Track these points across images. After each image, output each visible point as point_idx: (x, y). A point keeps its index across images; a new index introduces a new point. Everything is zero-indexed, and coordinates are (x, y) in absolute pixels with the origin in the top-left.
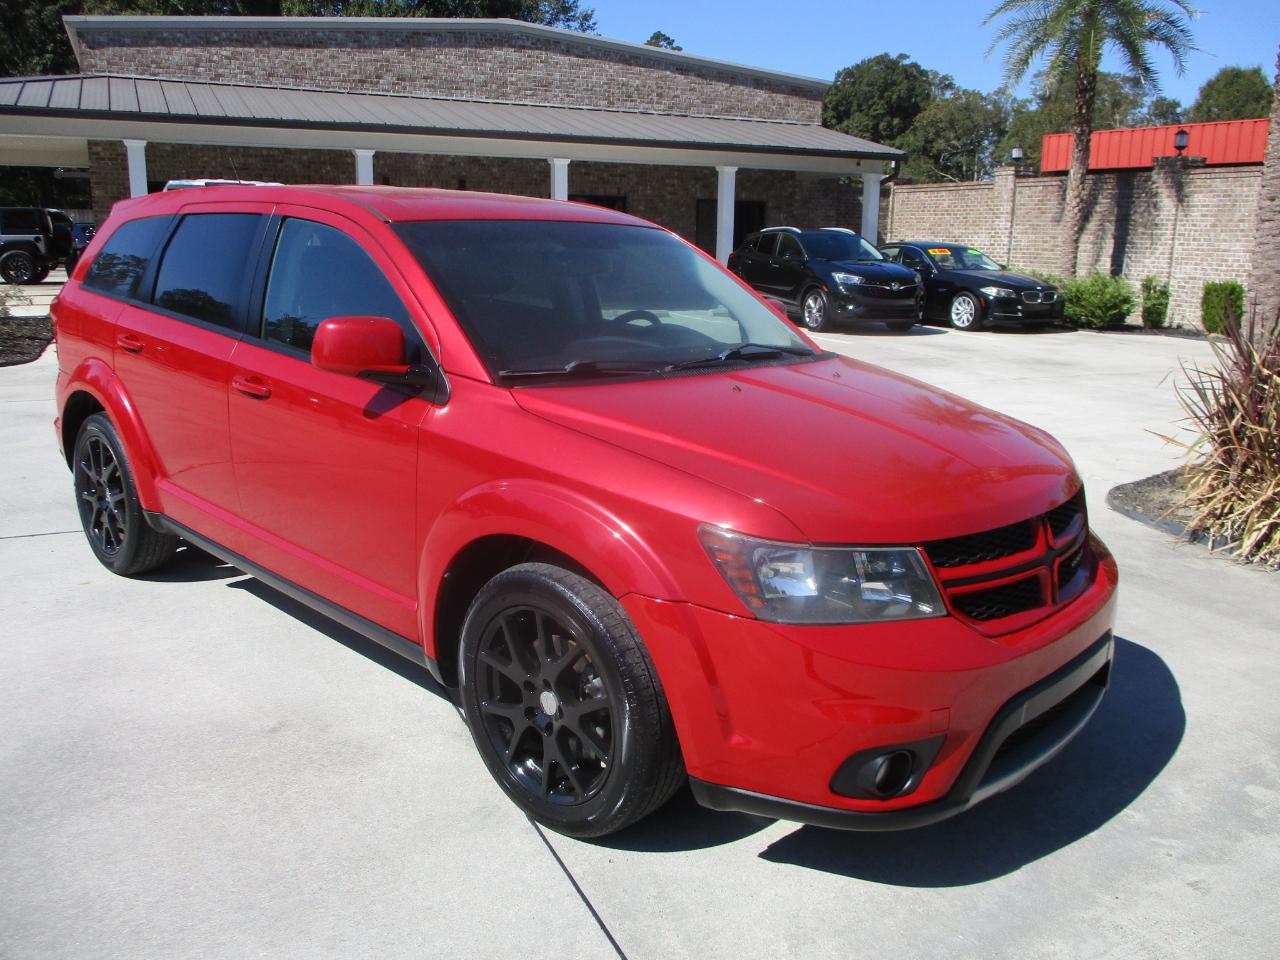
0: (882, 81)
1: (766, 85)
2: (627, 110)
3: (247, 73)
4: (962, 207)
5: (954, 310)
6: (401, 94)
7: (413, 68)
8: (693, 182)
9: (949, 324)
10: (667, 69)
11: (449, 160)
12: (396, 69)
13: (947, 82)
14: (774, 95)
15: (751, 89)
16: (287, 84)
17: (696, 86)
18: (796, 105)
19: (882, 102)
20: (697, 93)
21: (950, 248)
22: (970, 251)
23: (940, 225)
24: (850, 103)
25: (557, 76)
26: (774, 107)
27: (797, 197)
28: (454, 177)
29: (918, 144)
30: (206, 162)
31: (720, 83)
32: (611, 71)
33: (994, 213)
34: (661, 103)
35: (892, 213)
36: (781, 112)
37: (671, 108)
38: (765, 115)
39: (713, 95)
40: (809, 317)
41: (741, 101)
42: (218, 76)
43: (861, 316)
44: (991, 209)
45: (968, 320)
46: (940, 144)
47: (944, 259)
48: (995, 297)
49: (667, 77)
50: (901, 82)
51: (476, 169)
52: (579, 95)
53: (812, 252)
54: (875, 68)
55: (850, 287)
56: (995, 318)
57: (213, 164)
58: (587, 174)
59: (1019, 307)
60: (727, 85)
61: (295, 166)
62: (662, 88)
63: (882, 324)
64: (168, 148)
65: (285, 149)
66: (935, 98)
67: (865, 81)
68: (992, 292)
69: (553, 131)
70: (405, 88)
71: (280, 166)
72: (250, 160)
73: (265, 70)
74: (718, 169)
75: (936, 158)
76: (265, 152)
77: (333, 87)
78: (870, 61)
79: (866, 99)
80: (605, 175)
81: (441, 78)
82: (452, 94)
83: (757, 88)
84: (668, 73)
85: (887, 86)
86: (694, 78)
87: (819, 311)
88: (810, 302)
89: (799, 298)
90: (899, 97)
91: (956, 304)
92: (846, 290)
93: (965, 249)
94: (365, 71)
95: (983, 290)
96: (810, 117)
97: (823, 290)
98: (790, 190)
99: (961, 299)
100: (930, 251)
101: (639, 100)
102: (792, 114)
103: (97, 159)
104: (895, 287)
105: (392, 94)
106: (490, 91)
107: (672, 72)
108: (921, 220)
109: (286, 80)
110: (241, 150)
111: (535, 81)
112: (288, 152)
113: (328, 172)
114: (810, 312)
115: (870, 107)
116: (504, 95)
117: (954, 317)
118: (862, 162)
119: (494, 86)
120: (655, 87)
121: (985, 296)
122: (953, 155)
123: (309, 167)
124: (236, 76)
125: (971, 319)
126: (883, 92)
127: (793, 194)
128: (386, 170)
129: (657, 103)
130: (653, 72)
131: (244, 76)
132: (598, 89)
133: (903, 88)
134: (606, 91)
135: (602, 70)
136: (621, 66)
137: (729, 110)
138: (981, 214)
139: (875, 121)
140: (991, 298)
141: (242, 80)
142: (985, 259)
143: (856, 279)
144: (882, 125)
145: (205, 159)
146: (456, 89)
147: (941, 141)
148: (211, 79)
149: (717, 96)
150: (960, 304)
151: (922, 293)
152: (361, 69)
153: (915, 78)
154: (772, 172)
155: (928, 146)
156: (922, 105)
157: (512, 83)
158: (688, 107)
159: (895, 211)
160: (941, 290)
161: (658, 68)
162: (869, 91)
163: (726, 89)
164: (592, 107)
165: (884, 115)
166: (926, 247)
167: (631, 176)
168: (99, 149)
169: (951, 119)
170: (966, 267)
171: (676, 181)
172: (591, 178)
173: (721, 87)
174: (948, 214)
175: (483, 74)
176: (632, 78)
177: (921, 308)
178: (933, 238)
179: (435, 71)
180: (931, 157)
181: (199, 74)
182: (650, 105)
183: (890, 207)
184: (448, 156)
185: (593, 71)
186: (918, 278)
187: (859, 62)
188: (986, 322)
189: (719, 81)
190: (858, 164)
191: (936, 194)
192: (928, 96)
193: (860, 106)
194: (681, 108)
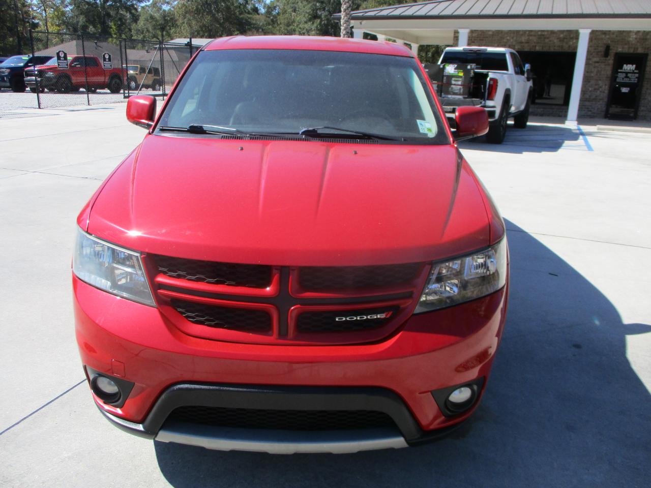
30: (508, 40)
57: (512, 40)
61: (555, 41)
71: (547, 41)
72: (531, 38)
76: (539, 33)
112: (552, 32)
123: (563, 41)
145: (508, 38)
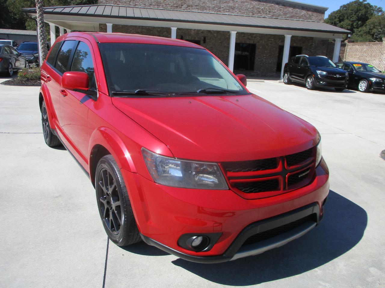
0: (356, 9)
1: (305, 9)
2: (259, 16)
3: (144, 4)
4: (371, 51)
5: (360, 85)
6: (188, 11)
7: (193, 3)
8: (278, 40)
9: (357, 89)
10: (272, 3)
11: (201, 31)
12: (188, 3)
13: (380, 10)
14: (308, 12)
15: (301, 10)
16: (155, 8)
17: (282, 9)
18: (315, 15)
19: (355, 16)
20: (282, 11)
21: (361, 64)
22: (369, 66)
23: (362, 57)
24: (344, 16)
25: (237, 5)
26: (308, 16)
27: (313, 46)
28: (203, 36)
29: (367, 30)
30: (131, 30)
31: (290, 8)
32: (254, 4)
33: (381, 53)
34: (270, 14)
35: (346, 52)
36: (310, 18)
37: (273, 16)
38: (304, 18)
39: (287, 12)
40: (308, 85)
41: (297, 14)
42: (136, 5)
43: (324, 85)
44: (381, 52)
45: (364, 89)
46: (375, 30)
47: (360, 68)
48: (375, 81)
49: (272, 6)
50: (363, 9)
51: (209, 34)
52: (243, 11)
53: (311, 63)
54: (354, 5)
55: (322, 76)
56: (374, 88)
57: (133, 31)
58: (244, 36)
59: (383, 85)
60: (292, 8)
62: (270, 9)
63: (333, 88)
64: (121, 26)
65: (153, 27)
66: (375, 15)
67: (350, 9)
68: (374, 80)
69: (232, 22)
70: (189, 9)
72: (143, 30)
73: (149, 3)
74: (285, 36)
75: (373, 35)
76: (147, 28)
77: (168, 8)
78: (352, 2)
79: (350, 15)
80: (250, 37)
81: (201, 6)
82: (204, 11)
83: (303, 10)
84: (273, 4)
85: (358, 11)
86: (281, 6)
87: (311, 83)
88: (309, 80)
89: (305, 78)
90: (362, 14)
91: (361, 83)
92: (321, 76)
93: (367, 65)
94: (178, 3)
95: (371, 79)
96: (320, 19)
97: (313, 76)
98: (311, 43)
99: (362, 82)
100: (354, 65)
101: (262, 13)
102: (314, 18)
103: (101, 29)
104: (338, 76)
105: (185, 11)
106: (216, 10)
107: (274, 4)
108: (356, 55)
109: (155, 6)
110: (141, 27)
111: (230, 7)
112: (154, 28)
113: (165, 34)
114: (308, 83)
115: (351, 17)
116: (220, 11)
117: (359, 87)
118: (335, 34)
119: (217, 8)
120: (268, 9)
121: (371, 81)
122: (379, 34)
124: (141, 5)
125: (365, 88)
126: (356, 13)
127: (311, 45)
128: (182, 34)
129: (269, 14)
130: (268, 4)
131: (143, 5)
132: (249, 10)
133: (363, 11)
134: (252, 10)
135: (251, 3)
136: (257, 2)
137: (292, 17)
138: (377, 53)
139: (352, 22)
140: (373, 82)
141: (142, 6)
142: (374, 68)
143: (325, 73)
144: (355, 24)
145: (131, 29)
146: (205, 9)
147: (375, 29)
148: (134, 6)
149: (289, 12)
150: (362, 83)
151: (348, 79)
152: (177, 3)
153: (368, 8)
154: (305, 37)
155: (370, 31)
156: (370, 17)
157: (222, 8)
158: (279, 16)
159: (347, 51)
160: (356, 78)
161: (270, 3)
162: (351, 13)
163: (292, 10)
164: (247, 15)
165: (355, 21)
166: (352, 64)
167: (258, 37)
168: (102, 26)
169: (379, 22)
170: (367, 71)
171: (273, 40)
172: (245, 38)
173: (290, 9)
174: (366, 53)
175: (214, 4)
176: (260, 6)
177: (347, 84)
178: (359, 61)
179: (199, 4)
180: (371, 35)
181: (130, 4)
182: (266, 15)
183: (346, 50)
184: (201, 30)
185: (248, 4)
186: (347, 74)
187: (349, 3)
188: (370, 90)
189: (290, 7)
190: (334, 35)
191: (362, 46)
192: (372, 14)
193: (347, 17)
194: (276, 16)
